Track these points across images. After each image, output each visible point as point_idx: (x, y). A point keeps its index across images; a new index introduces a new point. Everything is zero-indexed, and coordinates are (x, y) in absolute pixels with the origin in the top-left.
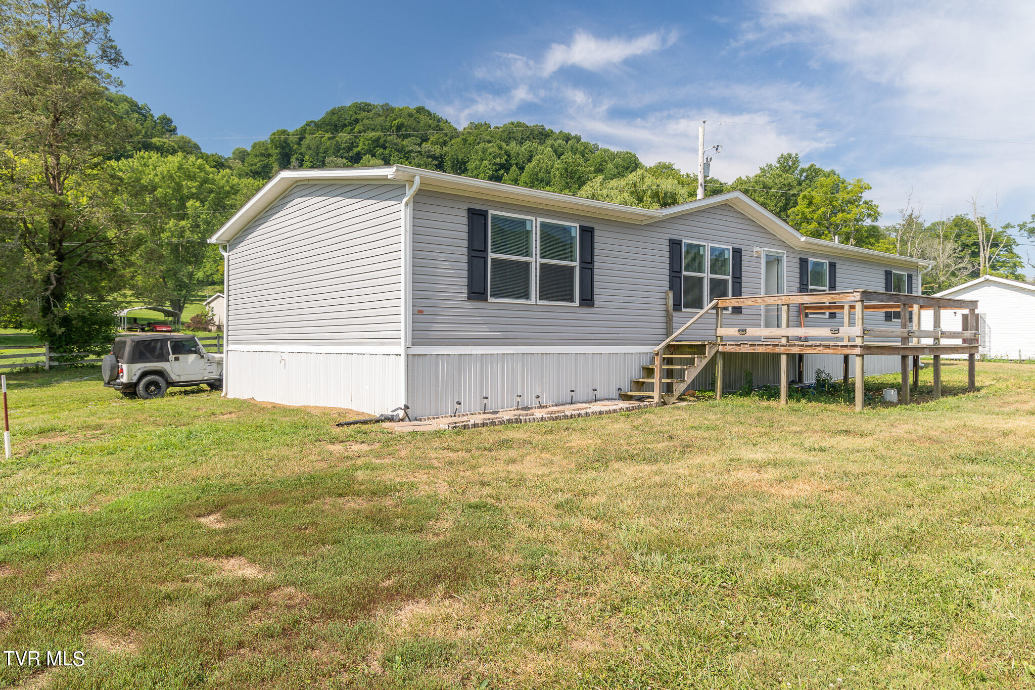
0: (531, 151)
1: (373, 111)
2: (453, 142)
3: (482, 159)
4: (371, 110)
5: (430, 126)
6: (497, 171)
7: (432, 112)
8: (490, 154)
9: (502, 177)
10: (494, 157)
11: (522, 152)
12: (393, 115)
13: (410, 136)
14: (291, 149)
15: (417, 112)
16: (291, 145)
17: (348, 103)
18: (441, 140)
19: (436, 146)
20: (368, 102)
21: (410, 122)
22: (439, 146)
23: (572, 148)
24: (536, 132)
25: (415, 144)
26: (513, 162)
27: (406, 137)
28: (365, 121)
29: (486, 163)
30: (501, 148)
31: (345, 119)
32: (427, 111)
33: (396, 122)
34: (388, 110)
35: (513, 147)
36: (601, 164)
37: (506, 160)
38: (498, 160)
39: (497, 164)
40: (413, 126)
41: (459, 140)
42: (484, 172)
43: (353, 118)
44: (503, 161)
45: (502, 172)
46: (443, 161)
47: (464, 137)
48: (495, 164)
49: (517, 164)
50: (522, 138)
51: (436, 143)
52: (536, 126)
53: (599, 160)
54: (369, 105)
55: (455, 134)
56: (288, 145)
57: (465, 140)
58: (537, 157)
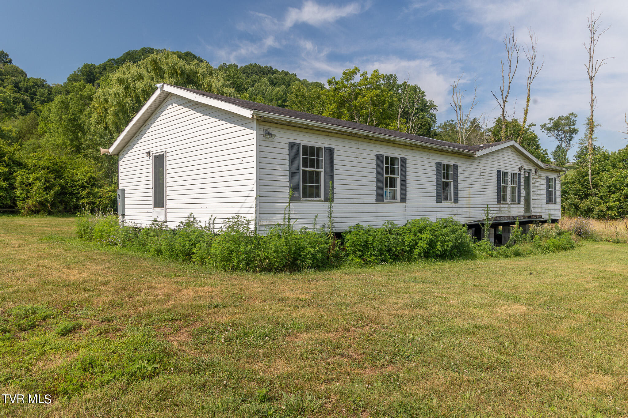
0: (255, 81)
14: (94, 77)
16: (95, 74)
24: (265, 70)
32: (193, 54)
50: (252, 73)
52: (266, 67)
56: (92, 74)
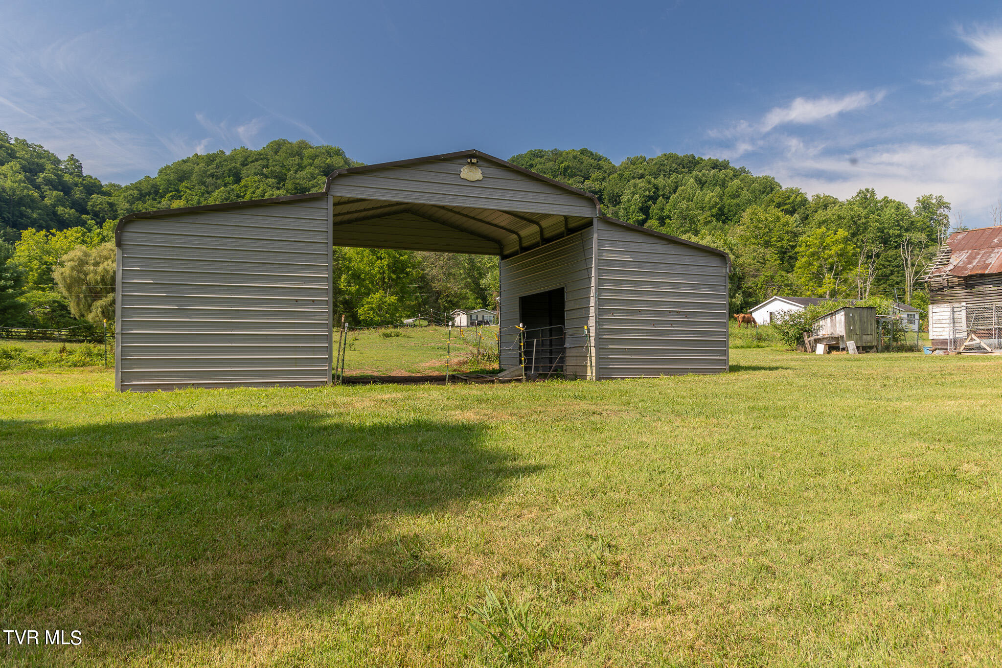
0: (677, 182)
1: (545, 157)
2: (611, 177)
3: (634, 194)
4: (543, 156)
5: (591, 165)
6: (646, 202)
7: (594, 152)
8: (641, 188)
9: (650, 207)
10: (644, 191)
11: (669, 184)
12: (561, 159)
13: (575, 175)
15: (581, 154)
17: (524, 151)
18: (600, 177)
19: (596, 183)
20: (541, 149)
21: (575, 164)
22: (599, 182)
23: (714, 177)
24: (686, 162)
25: (579, 183)
26: (661, 193)
27: (571, 176)
28: (539, 166)
29: (637, 196)
30: (649, 183)
31: (523, 165)
32: (590, 151)
33: (563, 165)
34: (557, 154)
35: (661, 181)
36: (737, 191)
37: (654, 192)
38: (647, 193)
39: (646, 196)
40: (577, 167)
41: (616, 175)
42: (635, 204)
43: (528, 164)
44: (652, 193)
45: (650, 202)
46: (602, 195)
47: (620, 172)
48: (645, 196)
49: (663, 196)
50: (670, 171)
51: (596, 180)
52: (687, 155)
53: (735, 187)
54: (542, 151)
55: (613, 170)
57: (621, 176)
58: (680, 188)
